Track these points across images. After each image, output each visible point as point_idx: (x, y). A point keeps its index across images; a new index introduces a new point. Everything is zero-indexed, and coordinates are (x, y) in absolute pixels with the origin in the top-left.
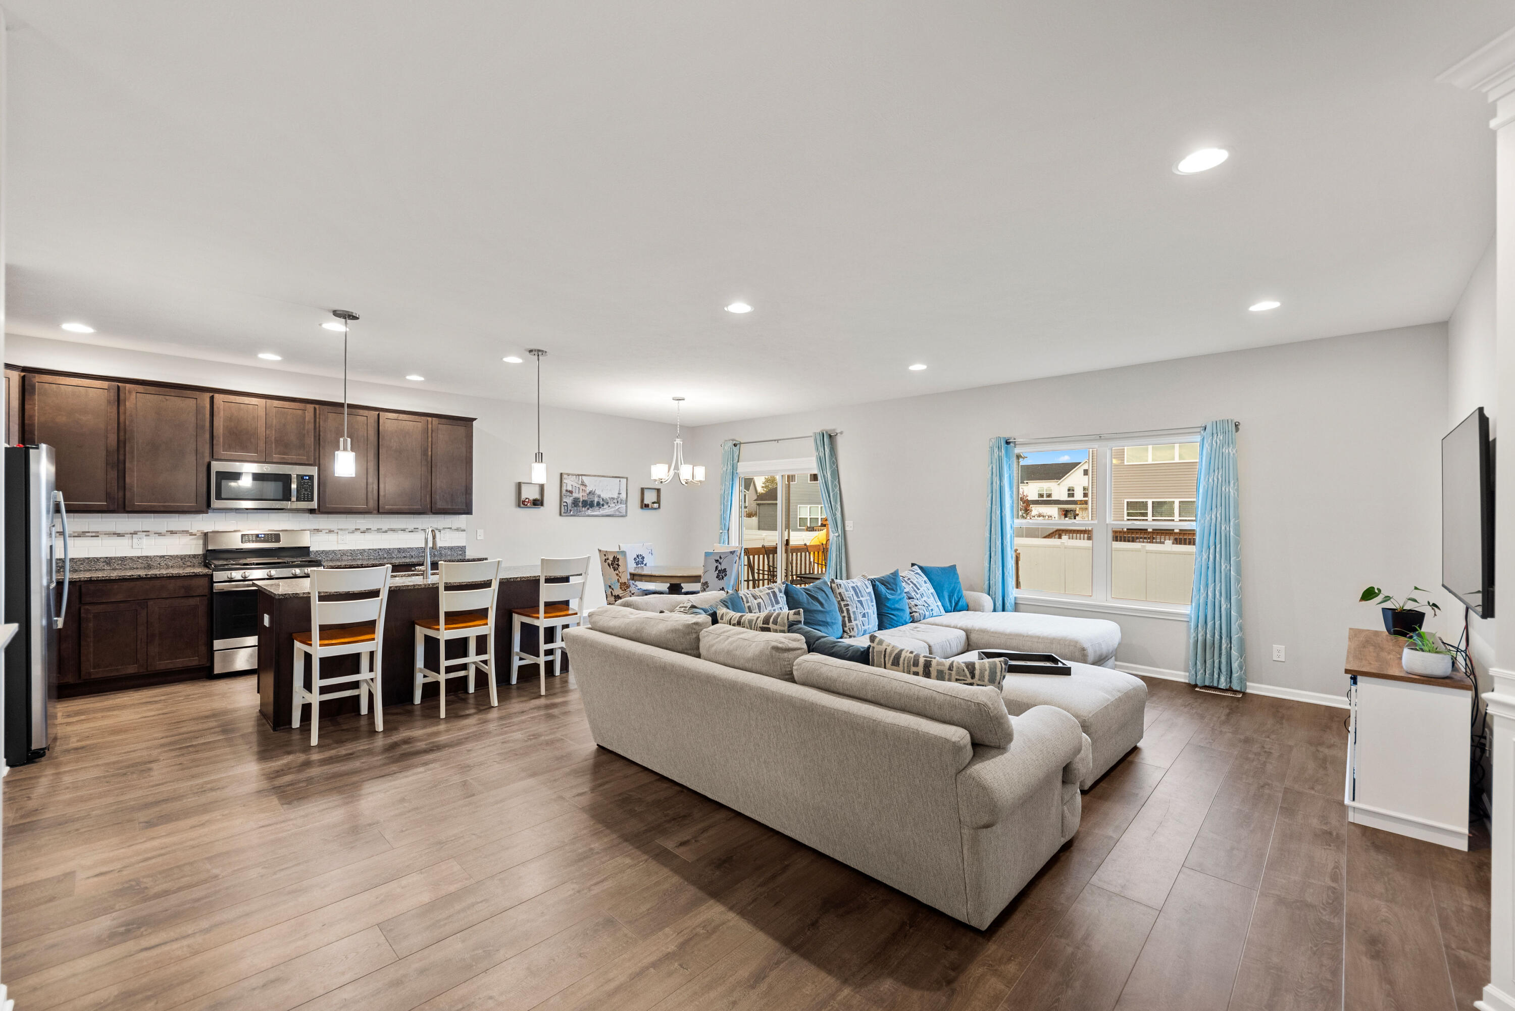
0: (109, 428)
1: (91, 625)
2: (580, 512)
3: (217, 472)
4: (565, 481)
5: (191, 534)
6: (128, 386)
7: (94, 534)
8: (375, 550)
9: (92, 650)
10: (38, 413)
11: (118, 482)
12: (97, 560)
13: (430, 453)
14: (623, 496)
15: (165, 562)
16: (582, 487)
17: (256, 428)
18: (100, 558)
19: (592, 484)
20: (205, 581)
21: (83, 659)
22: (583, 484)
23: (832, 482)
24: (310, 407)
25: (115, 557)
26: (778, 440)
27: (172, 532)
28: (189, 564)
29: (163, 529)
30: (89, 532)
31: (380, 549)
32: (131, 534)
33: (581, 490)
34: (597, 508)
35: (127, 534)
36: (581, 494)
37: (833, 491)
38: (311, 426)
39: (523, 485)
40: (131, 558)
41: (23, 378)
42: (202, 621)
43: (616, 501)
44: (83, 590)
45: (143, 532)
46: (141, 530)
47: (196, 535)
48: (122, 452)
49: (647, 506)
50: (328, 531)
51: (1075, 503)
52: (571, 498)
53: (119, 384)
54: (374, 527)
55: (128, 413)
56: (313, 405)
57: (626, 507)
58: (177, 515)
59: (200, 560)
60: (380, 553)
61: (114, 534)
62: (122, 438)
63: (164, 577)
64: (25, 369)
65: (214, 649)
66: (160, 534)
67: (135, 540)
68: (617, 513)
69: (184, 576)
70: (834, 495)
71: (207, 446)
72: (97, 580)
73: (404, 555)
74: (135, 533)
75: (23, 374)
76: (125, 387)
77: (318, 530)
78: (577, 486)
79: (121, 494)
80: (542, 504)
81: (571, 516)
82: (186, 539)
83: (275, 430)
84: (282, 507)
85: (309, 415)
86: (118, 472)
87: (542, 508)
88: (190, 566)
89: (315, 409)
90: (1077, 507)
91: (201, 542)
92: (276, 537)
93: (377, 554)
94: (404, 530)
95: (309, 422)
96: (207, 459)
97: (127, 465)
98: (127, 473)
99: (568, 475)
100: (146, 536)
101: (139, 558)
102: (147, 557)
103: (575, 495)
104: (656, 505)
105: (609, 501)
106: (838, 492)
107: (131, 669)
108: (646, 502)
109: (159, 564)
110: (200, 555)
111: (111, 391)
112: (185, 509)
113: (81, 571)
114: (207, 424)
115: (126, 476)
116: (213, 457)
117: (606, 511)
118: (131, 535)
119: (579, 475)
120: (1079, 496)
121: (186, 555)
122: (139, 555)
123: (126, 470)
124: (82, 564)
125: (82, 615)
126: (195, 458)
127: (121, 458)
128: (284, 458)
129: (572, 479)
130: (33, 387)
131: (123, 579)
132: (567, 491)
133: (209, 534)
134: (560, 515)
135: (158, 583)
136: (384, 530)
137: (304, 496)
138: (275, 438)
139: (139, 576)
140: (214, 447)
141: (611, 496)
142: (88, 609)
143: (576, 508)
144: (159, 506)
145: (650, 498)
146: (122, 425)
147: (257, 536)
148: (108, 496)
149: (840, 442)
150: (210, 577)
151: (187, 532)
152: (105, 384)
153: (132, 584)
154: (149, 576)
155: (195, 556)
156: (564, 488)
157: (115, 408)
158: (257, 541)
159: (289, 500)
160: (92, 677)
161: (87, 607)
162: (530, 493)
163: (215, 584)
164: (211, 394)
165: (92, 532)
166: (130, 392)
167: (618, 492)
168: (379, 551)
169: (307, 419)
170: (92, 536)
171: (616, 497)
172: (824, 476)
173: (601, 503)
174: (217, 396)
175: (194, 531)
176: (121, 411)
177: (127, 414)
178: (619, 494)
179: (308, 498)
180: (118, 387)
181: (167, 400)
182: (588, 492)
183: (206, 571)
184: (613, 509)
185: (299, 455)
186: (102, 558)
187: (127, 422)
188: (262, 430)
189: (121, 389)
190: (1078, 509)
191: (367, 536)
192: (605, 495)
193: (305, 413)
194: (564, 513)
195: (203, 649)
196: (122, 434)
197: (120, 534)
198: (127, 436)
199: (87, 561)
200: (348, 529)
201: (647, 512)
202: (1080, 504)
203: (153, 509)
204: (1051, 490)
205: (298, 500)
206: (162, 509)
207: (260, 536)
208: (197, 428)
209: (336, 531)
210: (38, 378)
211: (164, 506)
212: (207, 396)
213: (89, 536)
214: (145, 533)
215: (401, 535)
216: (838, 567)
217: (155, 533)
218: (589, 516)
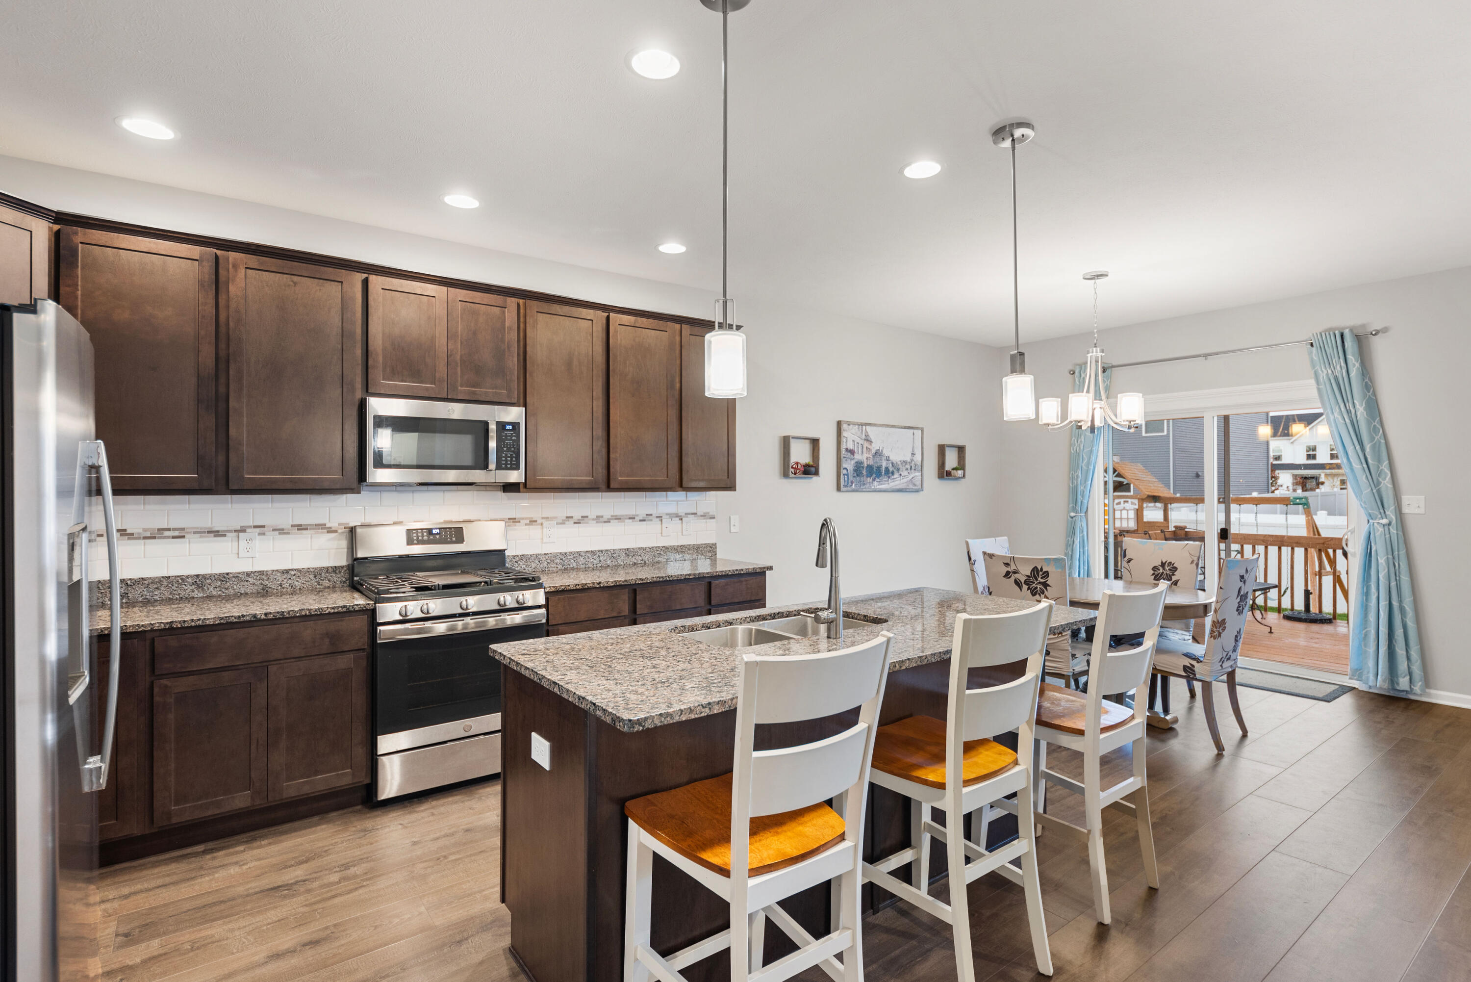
0: (202, 333)
1: (171, 716)
2: (864, 484)
3: (375, 417)
4: (844, 434)
5: (330, 531)
6: (233, 255)
7: (177, 533)
8: (593, 553)
9: (173, 765)
10: (82, 301)
11: (216, 435)
12: (183, 579)
13: (678, 385)
14: (918, 458)
15: (290, 581)
16: (866, 444)
17: (433, 338)
18: (187, 577)
19: (880, 440)
20: (362, 622)
21: (156, 786)
22: (868, 440)
23: (1369, 423)
24: (512, 302)
25: (211, 575)
26: (1206, 356)
27: (300, 528)
28: (326, 583)
29: (286, 522)
30: (169, 530)
31: (601, 551)
32: (235, 531)
33: (865, 448)
34: (886, 478)
35: (230, 531)
36: (865, 455)
37: (1372, 439)
38: (514, 335)
39: (792, 442)
40: (236, 576)
41: (57, 236)
42: (359, 700)
43: (908, 466)
44: (159, 647)
45: (255, 527)
46: (251, 524)
47: (336, 531)
48: (222, 380)
49: (949, 474)
50: (528, 521)
51: (1322, 467)
52: (853, 462)
53: (219, 252)
54: (592, 514)
55: (233, 305)
56: (516, 299)
57: (922, 475)
58: (308, 496)
59: (343, 576)
60: (601, 558)
61: (209, 532)
62: (222, 353)
63: (295, 617)
64: (60, 218)
65: (379, 753)
66: (281, 531)
67: (243, 543)
68: (911, 486)
69: (330, 613)
70: (1373, 447)
71: (359, 370)
72: (182, 628)
73: (633, 560)
74: (243, 530)
75: (56, 227)
76: (228, 259)
77: (514, 520)
78: (861, 442)
79: (221, 458)
80: (816, 473)
81: (853, 491)
82: (324, 540)
83: (462, 343)
84: (470, 481)
85: (510, 317)
86: (216, 418)
87: (815, 478)
88: (329, 587)
89: (518, 305)
90: (1322, 475)
91: (344, 543)
92: (456, 534)
93: (598, 560)
94: (632, 518)
95: (510, 328)
96: (359, 395)
97: (232, 403)
98: (231, 418)
99: (849, 424)
100: (260, 534)
101: (248, 574)
102: (261, 573)
103: (858, 457)
104: (960, 473)
105: (901, 467)
106: (1383, 441)
107: (241, 800)
108: (948, 467)
109: (281, 585)
110: (342, 567)
111: (205, 263)
112: (326, 485)
113: (156, 601)
114: (359, 331)
115: (230, 423)
116: (367, 391)
117: (896, 483)
118: (236, 534)
119: (862, 425)
120: (1323, 457)
121: (321, 569)
122: (249, 569)
123: (231, 413)
124: (157, 588)
125: (157, 699)
126: (339, 391)
127: (222, 390)
128: (474, 393)
129: (853, 431)
130: (74, 252)
131: (227, 623)
132: (847, 450)
133: (359, 530)
134: (839, 489)
135: (285, 629)
136: (605, 518)
137: (506, 460)
138: (461, 356)
139: (255, 616)
140: (370, 370)
141: (903, 459)
142: (166, 686)
143: (858, 479)
144: (284, 480)
145: (951, 461)
146: (223, 329)
147: (430, 531)
148: (201, 463)
149: (1380, 348)
150: (370, 613)
151: (322, 526)
152: (195, 251)
153: (241, 633)
154: (271, 616)
155: (335, 569)
156: (843, 446)
157: (212, 295)
158: (429, 542)
159: (485, 467)
160: (174, 820)
161: (164, 682)
162: (800, 454)
163: (380, 628)
164: (364, 276)
165: (174, 529)
166: (235, 266)
167: (911, 452)
168: (600, 554)
169: (507, 324)
170: (174, 537)
171: (909, 460)
172: (1348, 412)
173: (891, 469)
174: (373, 278)
175: (333, 524)
176: (222, 302)
177: (230, 310)
178: (913, 454)
179: (511, 464)
180: (217, 257)
181: (295, 284)
182: (873, 451)
183: (360, 601)
184: (905, 480)
185: (496, 388)
186: (191, 576)
187: (231, 324)
188: (441, 340)
189: (221, 261)
190: (1323, 476)
191: (582, 529)
192: (896, 457)
193: (504, 312)
194: (845, 486)
195: (360, 753)
196: (222, 346)
197: (218, 531)
198: (231, 350)
199: (165, 583)
200: (555, 518)
201: (947, 484)
202: (1330, 469)
203: (274, 487)
204: (1281, 451)
205: (499, 467)
206: (289, 486)
207: (434, 532)
208: (342, 336)
209: (539, 521)
210: (81, 235)
211: (292, 481)
212: (360, 277)
213: (168, 537)
214: (258, 530)
215: (630, 526)
216: (1393, 584)
217: (274, 530)
218: (875, 491)
